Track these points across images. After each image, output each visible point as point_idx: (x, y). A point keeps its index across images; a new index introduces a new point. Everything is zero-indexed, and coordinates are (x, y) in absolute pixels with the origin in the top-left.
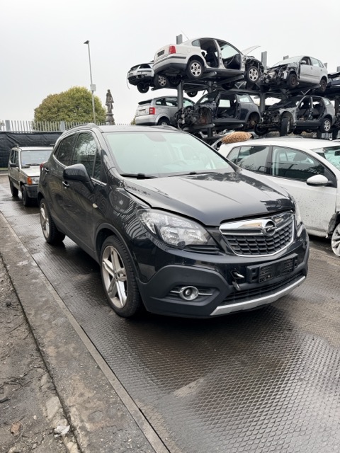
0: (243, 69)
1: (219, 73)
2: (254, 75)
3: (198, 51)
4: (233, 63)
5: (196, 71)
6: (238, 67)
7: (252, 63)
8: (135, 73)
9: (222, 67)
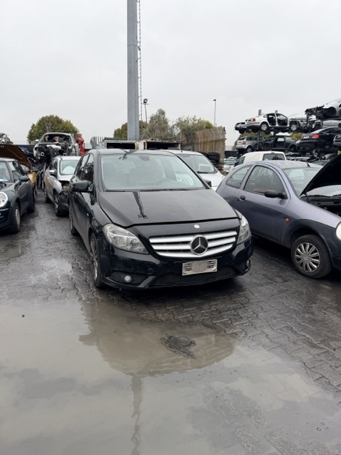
0: (288, 126)
1: (276, 128)
2: (294, 128)
3: (266, 120)
4: (283, 122)
5: (264, 128)
6: (286, 124)
7: (294, 122)
8: (238, 126)
9: (277, 125)
